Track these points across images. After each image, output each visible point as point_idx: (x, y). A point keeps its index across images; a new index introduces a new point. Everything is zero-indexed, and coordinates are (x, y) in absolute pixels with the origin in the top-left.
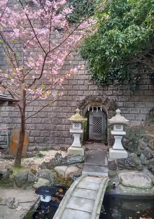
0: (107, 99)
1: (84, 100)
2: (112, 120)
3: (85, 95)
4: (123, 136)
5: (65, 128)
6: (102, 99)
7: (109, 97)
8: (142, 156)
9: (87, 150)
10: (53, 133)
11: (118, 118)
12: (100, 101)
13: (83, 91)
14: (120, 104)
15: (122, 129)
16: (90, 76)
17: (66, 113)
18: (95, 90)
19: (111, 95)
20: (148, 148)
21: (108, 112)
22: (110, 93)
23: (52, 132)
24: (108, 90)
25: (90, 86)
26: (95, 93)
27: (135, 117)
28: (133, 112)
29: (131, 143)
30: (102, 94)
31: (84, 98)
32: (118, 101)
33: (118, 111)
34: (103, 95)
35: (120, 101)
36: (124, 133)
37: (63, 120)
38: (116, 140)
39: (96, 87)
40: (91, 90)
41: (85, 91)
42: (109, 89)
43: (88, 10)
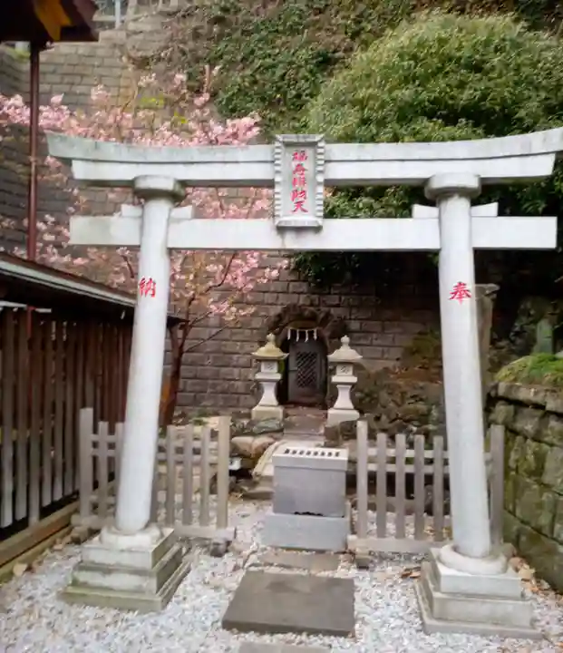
0: (328, 315)
1: (279, 316)
2: (333, 357)
3: (282, 304)
4: (353, 385)
5: (240, 375)
6: (318, 313)
7: (333, 311)
8: (384, 418)
9: (286, 415)
10: (214, 386)
11: (345, 352)
12: (313, 318)
13: (275, 295)
14: (354, 325)
15: (351, 372)
16: (292, 260)
17: (239, 343)
18: (302, 293)
19: (338, 306)
20: (392, 405)
21: (330, 342)
22: (334, 299)
23: (210, 382)
24: (329, 294)
25: (291, 284)
26: (302, 300)
27: (383, 352)
28: (379, 342)
29: (368, 399)
30: (317, 302)
31: (278, 309)
32: (350, 319)
33: (345, 339)
34: (319, 305)
35: (354, 319)
36: (354, 380)
37: (235, 357)
38: (340, 393)
39: (304, 287)
40: (294, 293)
41: (281, 295)
42: (332, 291)
43: (289, 96)
